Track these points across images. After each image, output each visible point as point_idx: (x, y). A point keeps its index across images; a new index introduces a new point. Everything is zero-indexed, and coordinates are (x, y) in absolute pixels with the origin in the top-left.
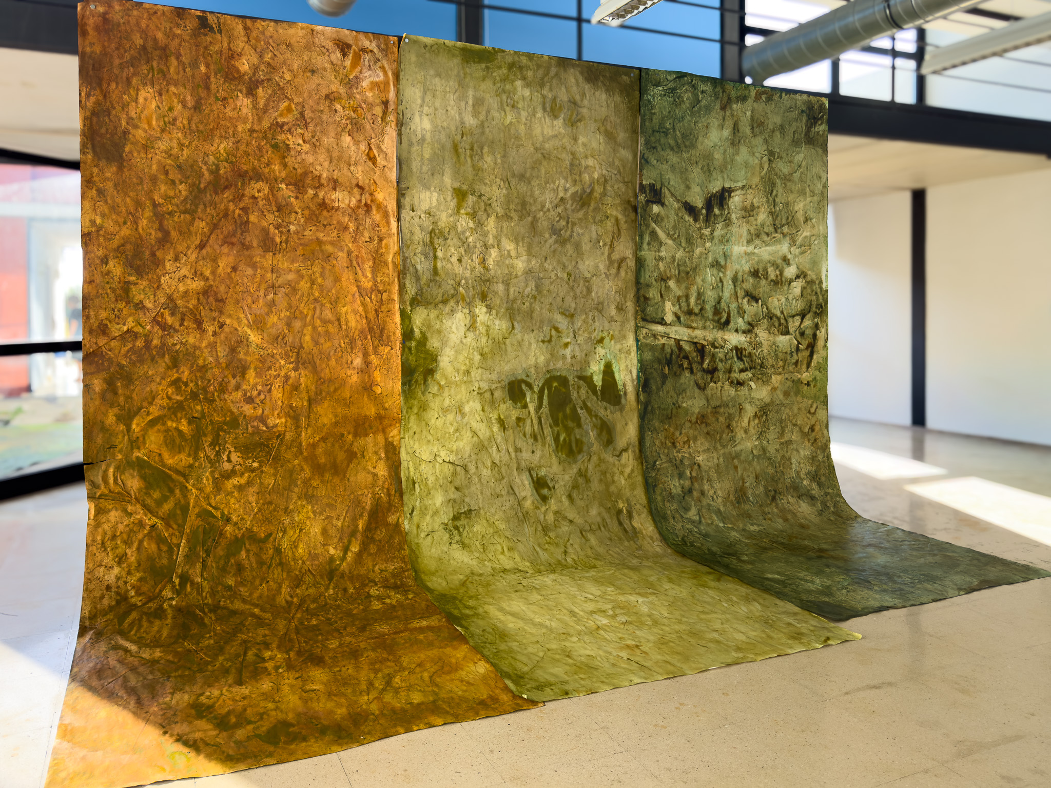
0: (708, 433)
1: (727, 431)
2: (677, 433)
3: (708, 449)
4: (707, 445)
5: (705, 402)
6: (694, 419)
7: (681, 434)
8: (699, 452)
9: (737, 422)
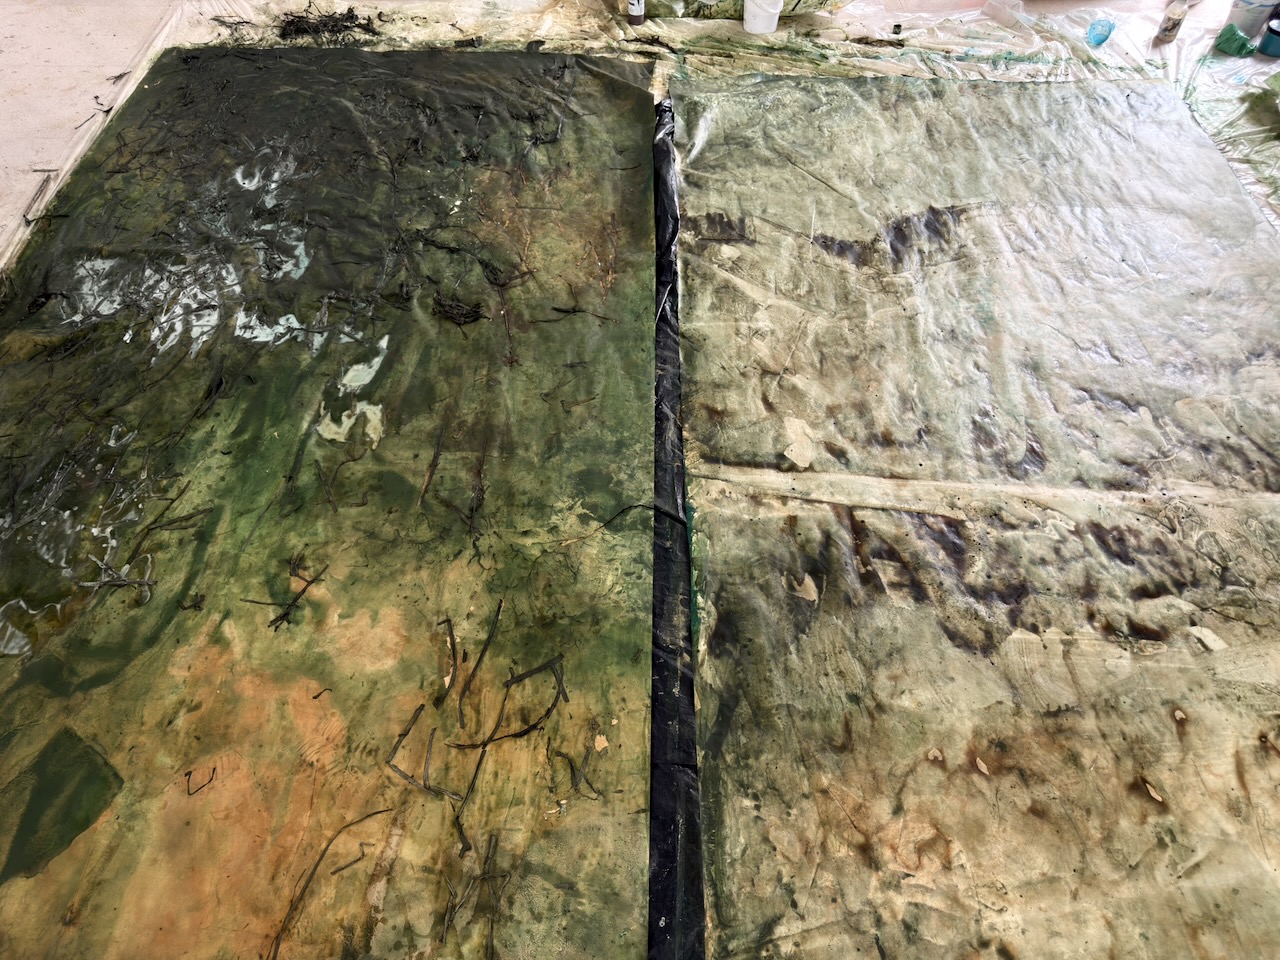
0: (1038, 812)
1: (1134, 804)
2: (882, 808)
3: (1051, 881)
4: (1040, 862)
5: (1003, 693)
6: (957, 756)
7: (898, 810)
8: (1001, 892)
9: (1179, 769)
